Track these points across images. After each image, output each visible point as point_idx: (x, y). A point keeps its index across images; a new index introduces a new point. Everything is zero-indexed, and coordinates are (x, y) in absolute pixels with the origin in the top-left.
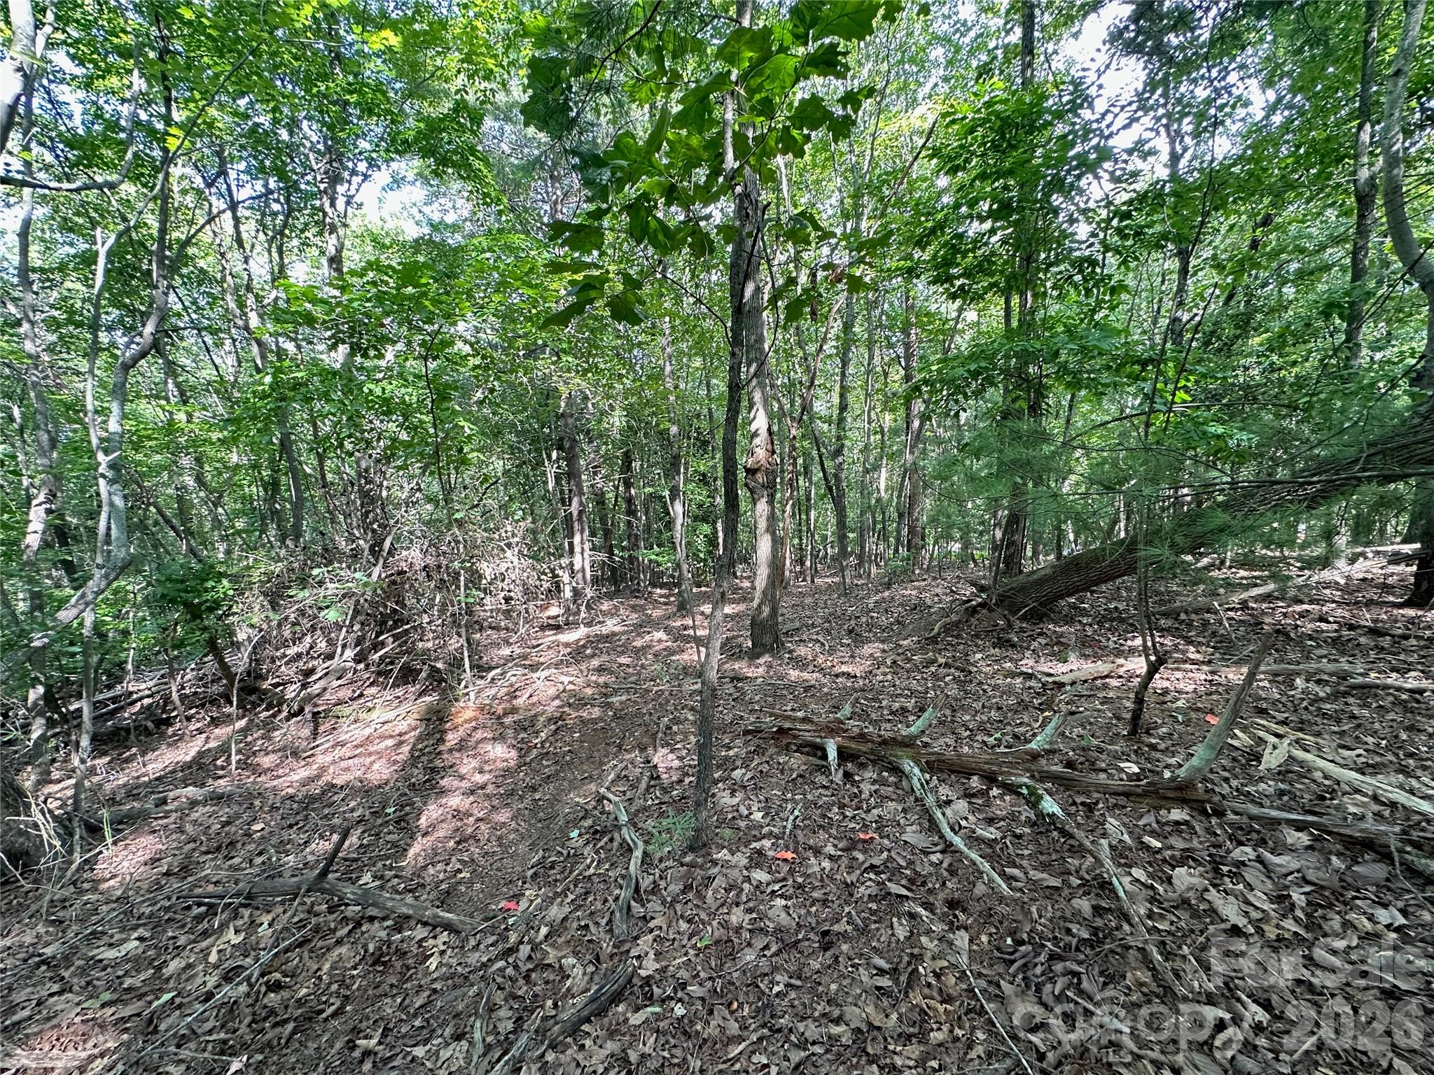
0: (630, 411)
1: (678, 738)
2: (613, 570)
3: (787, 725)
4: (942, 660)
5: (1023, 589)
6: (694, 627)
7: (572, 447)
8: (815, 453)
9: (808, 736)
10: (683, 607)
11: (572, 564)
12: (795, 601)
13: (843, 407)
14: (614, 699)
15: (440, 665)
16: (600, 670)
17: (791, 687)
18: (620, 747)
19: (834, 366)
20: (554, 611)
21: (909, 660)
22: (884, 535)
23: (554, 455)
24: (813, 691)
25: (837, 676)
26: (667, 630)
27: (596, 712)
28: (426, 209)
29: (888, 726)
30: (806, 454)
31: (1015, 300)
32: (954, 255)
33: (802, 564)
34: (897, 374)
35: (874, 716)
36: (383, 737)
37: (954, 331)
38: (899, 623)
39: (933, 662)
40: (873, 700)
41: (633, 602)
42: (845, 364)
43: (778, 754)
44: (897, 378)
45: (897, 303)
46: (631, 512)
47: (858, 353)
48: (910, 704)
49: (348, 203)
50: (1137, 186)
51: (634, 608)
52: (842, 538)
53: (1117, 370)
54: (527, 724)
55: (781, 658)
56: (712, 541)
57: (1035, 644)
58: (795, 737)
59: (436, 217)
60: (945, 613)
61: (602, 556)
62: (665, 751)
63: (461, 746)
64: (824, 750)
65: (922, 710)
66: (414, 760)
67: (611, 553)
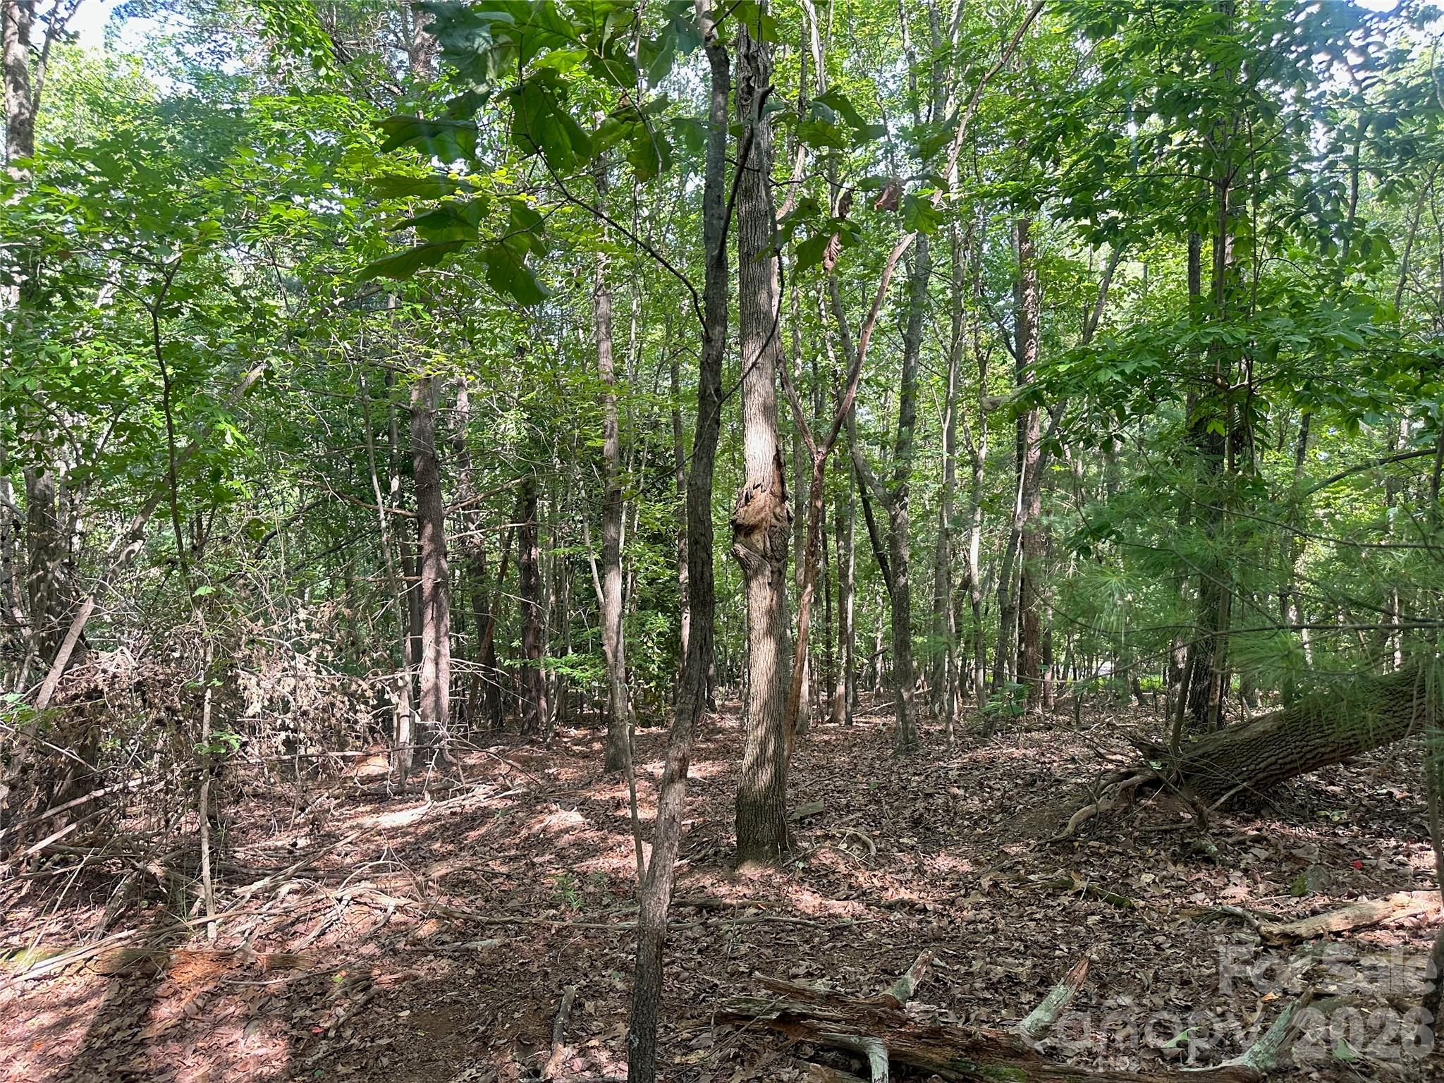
0: (535, 413)
1: (595, 1025)
2: (493, 692)
3: (798, 1008)
4: (1081, 884)
5: (1225, 755)
6: (633, 804)
7: (426, 472)
8: (856, 496)
9: (835, 1032)
10: (615, 767)
11: (416, 680)
12: (817, 758)
13: (907, 419)
14: (480, 944)
15: (155, 868)
16: (454, 884)
17: (806, 926)
18: (484, 1040)
19: (891, 348)
20: (377, 765)
21: (1023, 882)
22: (976, 643)
23: (395, 484)
24: (847, 937)
25: (891, 907)
26: (585, 807)
27: (444, 967)
28: (190, 50)
29: (983, 1012)
30: (841, 499)
31: (1207, 247)
32: (1098, 173)
33: (831, 688)
34: (1002, 365)
35: (957, 992)
36: (34, 1008)
37: (1104, 293)
38: (1004, 809)
39: (1066, 886)
40: (957, 958)
41: (525, 751)
42: (911, 346)
43: (780, 1063)
44: (1002, 370)
45: (1004, 242)
46: (530, 589)
47: (937, 326)
48: (1023, 969)
49: (51, 34)
50: (1402, 76)
51: (526, 764)
52: (901, 645)
53: (1381, 377)
54: (310, 989)
55: (788, 870)
56: (671, 642)
57: (1248, 859)
58: (812, 1031)
59: (207, 64)
60: (1088, 795)
61: (472, 667)
62: (568, 1051)
63: (181, 1032)
64: (864, 1058)
65: (1046, 982)
66: (91, 1054)
67: (490, 661)
